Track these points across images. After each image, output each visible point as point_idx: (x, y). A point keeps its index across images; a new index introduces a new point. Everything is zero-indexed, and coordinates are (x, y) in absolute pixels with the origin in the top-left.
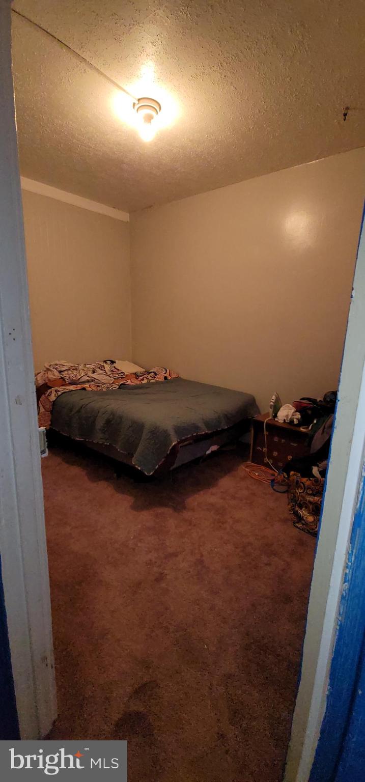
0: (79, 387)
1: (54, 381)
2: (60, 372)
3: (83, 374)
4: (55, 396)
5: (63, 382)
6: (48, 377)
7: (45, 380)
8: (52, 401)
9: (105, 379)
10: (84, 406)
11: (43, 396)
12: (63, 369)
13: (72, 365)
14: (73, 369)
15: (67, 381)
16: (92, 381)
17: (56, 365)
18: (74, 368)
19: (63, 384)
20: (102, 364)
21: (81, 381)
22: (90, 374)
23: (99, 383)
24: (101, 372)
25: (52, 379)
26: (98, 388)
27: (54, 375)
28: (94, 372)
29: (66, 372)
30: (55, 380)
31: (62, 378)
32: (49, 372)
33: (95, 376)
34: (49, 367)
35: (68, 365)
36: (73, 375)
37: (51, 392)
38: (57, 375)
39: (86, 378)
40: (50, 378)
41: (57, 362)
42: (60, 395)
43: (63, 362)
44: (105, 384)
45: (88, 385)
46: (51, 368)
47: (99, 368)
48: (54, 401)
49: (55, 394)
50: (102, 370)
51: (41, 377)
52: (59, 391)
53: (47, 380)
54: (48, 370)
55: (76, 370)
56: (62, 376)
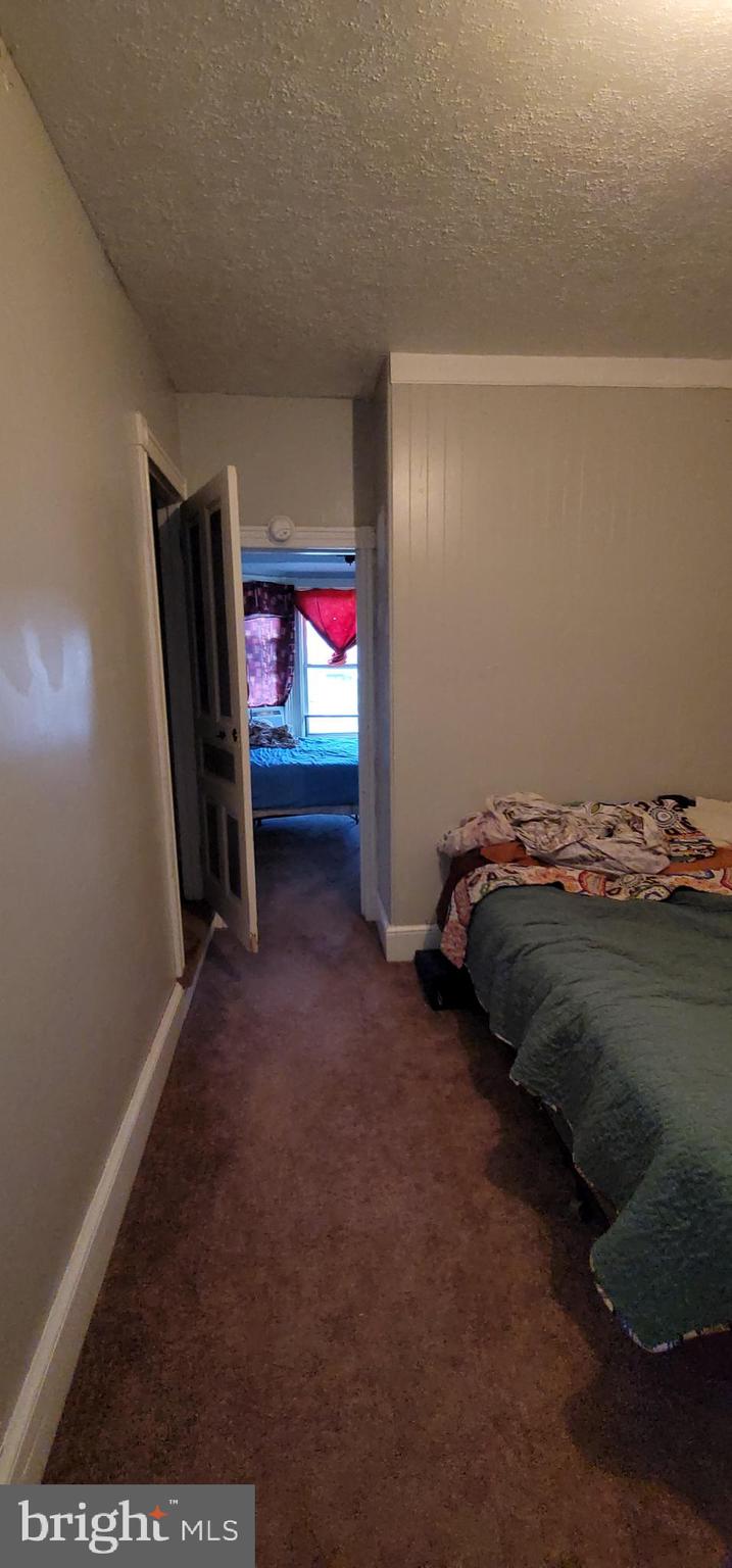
0: (551, 874)
1: (498, 845)
2: (519, 823)
3: (570, 839)
4: (481, 891)
5: (518, 853)
6: (484, 834)
7: (478, 840)
8: (472, 902)
9: (635, 859)
10: (527, 949)
11: (463, 881)
12: (526, 817)
13: (552, 808)
14: (553, 821)
15: (528, 849)
16: (598, 860)
17: (513, 804)
18: (556, 817)
19: (519, 856)
20: (637, 812)
21: (562, 856)
22: (593, 841)
23: (616, 869)
24: (629, 835)
25: (495, 842)
26: (609, 884)
27: (500, 830)
28: (610, 833)
29: (531, 827)
30: (501, 844)
31: (518, 839)
32: (491, 822)
33: (608, 847)
34: (492, 809)
35: (540, 806)
36: (536, 838)
37: (479, 875)
38: (506, 831)
39: (577, 851)
40: (490, 838)
41: (519, 797)
42: (491, 892)
43: (531, 798)
44: (634, 873)
45: (576, 874)
46: (499, 814)
47: (628, 822)
48: (476, 905)
49: (483, 887)
50: (634, 830)
51: (474, 829)
52: (496, 878)
53: (482, 839)
54: (488, 814)
55: (558, 822)
56: (518, 834)
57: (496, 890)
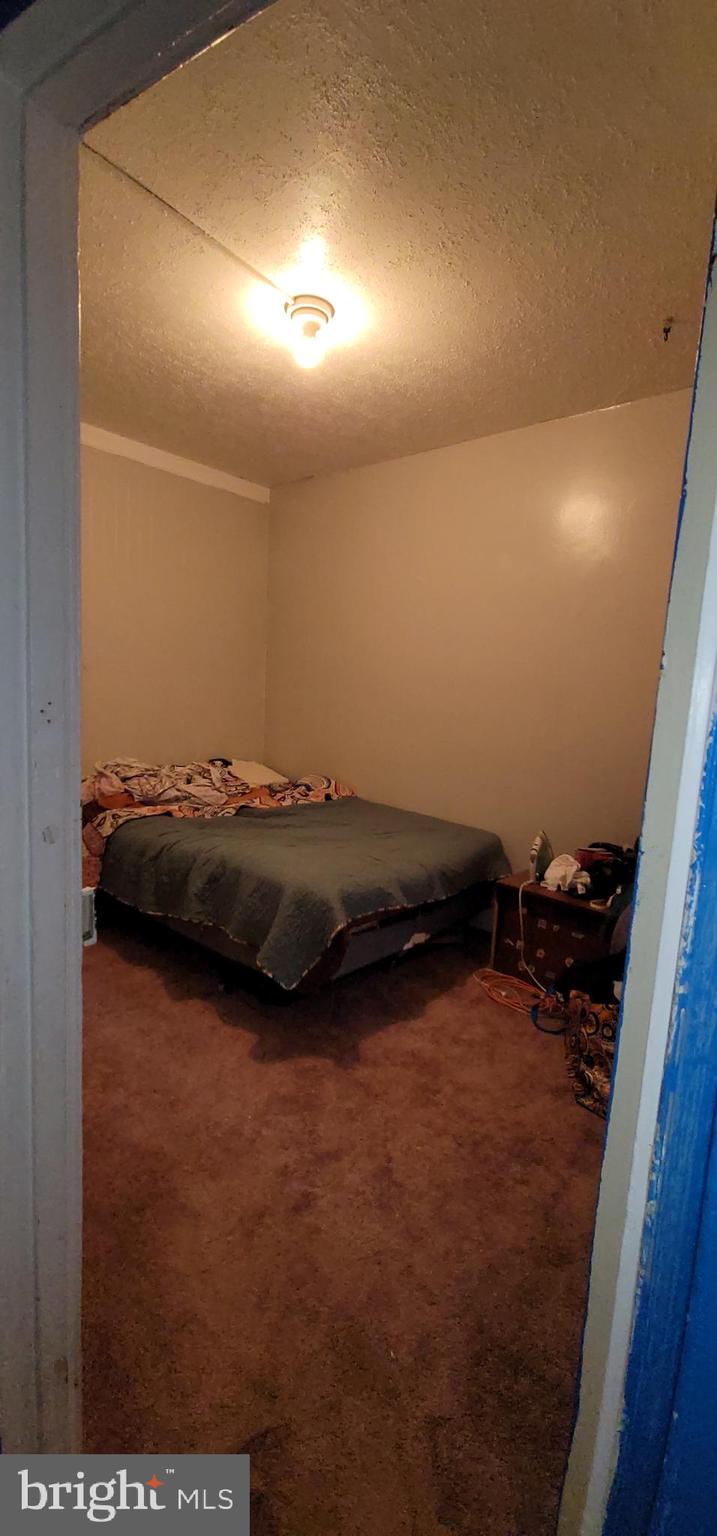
0: (159, 809)
1: (112, 796)
2: (124, 780)
3: (168, 785)
4: (112, 826)
5: (128, 801)
6: (99, 789)
7: (93, 795)
8: (104, 835)
9: (209, 796)
10: (168, 847)
11: (92, 823)
12: (130, 774)
13: (148, 767)
14: (150, 775)
15: (136, 797)
16: (186, 798)
17: (118, 765)
18: (151, 773)
19: (129, 803)
20: (206, 766)
21: (162, 798)
22: (182, 785)
23: (198, 804)
24: (203, 781)
25: (107, 794)
26: (196, 812)
27: (112, 785)
28: (189, 782)
29: (135, 781)
30: (114, 796)
31: (126, 791)
32: (103, 780)
33: (191, 789)
34: (102, 770)
35: (139, 766)
36: (148, 786)
37: (105, 818)
38: (117, 786)
39: (173, 793)
40: (105, 792)
41: (119, 761)
42: (121, 825)
43: (130, 761)
44: (209, 805)
45: (176, 808)
46: (108, 772)
47: (200, 774)
48: (109, 837)
49: (112, 824)
50: (204, 777)
51: (89, 787)
52: (120, 817)
53: (97, 794)
54: (101, 775)
55: (155, 776)
56: (126, 787)
57: (124, 823)
